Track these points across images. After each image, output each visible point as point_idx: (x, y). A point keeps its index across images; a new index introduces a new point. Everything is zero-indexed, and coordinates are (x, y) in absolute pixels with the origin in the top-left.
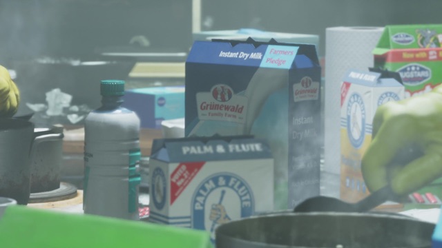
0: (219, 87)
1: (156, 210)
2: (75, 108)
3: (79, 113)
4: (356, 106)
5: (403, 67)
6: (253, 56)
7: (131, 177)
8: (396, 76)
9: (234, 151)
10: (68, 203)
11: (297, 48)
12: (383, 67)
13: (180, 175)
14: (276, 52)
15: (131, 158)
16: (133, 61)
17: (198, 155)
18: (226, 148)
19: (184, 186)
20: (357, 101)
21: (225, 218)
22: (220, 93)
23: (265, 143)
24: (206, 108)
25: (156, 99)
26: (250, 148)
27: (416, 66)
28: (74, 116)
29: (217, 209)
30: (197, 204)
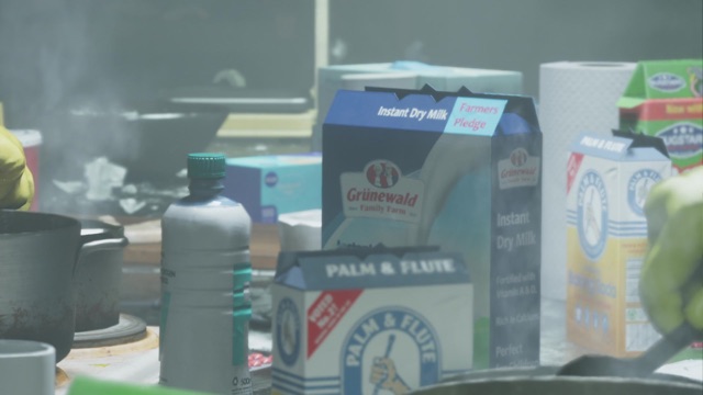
0: (377, 163)
1: (282, 366)
2: (132, 188)
3: (139, 197)
4: (593, 191)
5: (667, 128)
6: (433, 114)
7: (236, 309)
8: (657, 144)
9: (410, 271)
10: (132, 349)
11: (504, 102)
12: (634, 129)
13: (322, 310)
14: (469, 109)
15: (236, 279)
16: (222, 113)
17: (351, 279)
18: (397, 267)
19: (329, 328)
20: (594, 184)
21: (394, 380)
22: (378, 173)
23: (457, 259)
24: (355, 198)
25: (264, 174)
26: (435, 266)
27: (687, 127)
28: (131, 201)
29: (382, 364)
30: (350, 357)
